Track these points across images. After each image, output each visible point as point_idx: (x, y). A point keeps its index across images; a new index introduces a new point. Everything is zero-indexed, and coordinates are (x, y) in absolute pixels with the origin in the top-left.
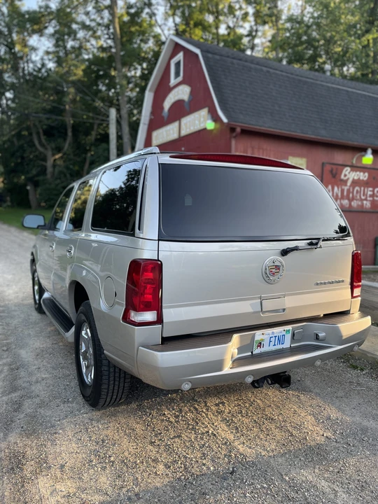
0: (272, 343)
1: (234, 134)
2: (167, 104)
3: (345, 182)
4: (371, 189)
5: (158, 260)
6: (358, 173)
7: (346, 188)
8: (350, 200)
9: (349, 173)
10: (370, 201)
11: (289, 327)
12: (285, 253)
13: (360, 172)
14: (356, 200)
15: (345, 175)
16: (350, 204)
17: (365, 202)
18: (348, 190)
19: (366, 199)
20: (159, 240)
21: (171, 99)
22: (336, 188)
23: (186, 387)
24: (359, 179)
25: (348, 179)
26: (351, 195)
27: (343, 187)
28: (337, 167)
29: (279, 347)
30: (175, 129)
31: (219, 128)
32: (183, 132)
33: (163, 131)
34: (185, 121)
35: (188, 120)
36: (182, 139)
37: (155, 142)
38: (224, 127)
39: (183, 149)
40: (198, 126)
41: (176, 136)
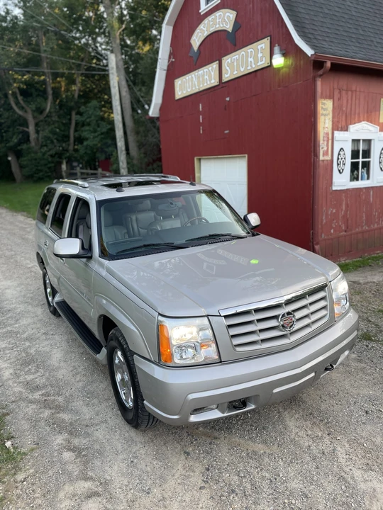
1: (321, 72)
2: (196, 40)
21: (202, 31)
30: (213, 73)
31: (292, 64)
32: (226, 76)
33: (192, 77)
34: (229, 60)
35: (235, 57)
36: (224, 85)
37: (180, 93)
38: (302, 62)
39: (228, 99)
40: (254, 66)
41: (214, 82)
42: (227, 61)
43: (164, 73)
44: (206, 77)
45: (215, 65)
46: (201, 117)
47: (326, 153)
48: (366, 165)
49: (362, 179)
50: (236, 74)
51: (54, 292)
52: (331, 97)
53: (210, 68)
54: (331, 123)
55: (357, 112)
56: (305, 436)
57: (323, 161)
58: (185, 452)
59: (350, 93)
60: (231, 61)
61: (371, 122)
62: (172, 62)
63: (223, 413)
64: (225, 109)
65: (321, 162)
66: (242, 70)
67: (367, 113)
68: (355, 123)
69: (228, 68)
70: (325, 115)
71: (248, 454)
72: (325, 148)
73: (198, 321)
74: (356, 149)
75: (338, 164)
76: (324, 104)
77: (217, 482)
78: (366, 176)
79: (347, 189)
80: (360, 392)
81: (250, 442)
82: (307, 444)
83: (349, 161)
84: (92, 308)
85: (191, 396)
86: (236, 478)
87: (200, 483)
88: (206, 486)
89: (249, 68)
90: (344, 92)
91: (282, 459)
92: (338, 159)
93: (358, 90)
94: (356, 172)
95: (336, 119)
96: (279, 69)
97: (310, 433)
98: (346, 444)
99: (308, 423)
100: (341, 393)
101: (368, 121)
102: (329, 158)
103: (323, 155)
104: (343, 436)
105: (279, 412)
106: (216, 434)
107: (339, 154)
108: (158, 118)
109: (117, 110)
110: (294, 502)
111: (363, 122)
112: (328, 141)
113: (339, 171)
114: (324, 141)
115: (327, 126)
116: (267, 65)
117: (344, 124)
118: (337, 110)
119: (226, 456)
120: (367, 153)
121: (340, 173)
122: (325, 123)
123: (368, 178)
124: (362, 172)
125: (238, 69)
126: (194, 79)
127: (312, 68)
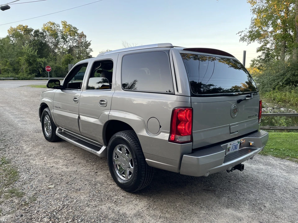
0: (233, 149)
5: (191, 107)
11: (239, 140)
12: (239, 101)
20: (191, 96)
23: (207, 175)
29: (235, 150)
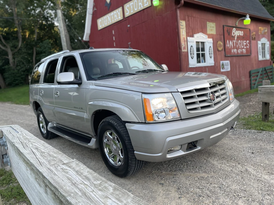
1: (179, 6)
3: (234, 37)
4: (245, 41)
6: (239, 31)
7: (235, 41)
8: (237, 49)
9: (235, 32)
10: (245, 48)
13: (240, 31)
14: (240, 49)
15: (234, 33)
16: (237, 51)
17: (243, 50)
18: (236, 42)
19: (243, 48)
22: (230, 42)
24: (240, 35)
25: (235, 35)
26: (237, 46)
27: (234, 41)
28: (230, 28)
30: (119, 14)
31: (163, 4)
32: (127, 14)
33: (107, 17)
34: (128, 6)
35: (131, 4)
36: (126, 19)
37: (100, 26)
38: (169, 2)
39: (129, 26)
40: (142, 7)
41: (120, 18)
42: (127, 6)
43: (91, 16)
44: (116, 16)
45: (120, 9)
46: (114, 37)
47: (184, 48)
48: (203, 55)
49: (202, 62)
50: (132, 12)
51: (47, 123)
52: (184, 20)
53: (117, 11)
54: (185, 33)
55: (197, 28)
56: (226, 166)
57: (184, 52)
58: (160, 184)
59: (193, 18)
60: (129, 6)
61: (203, 33)
62: (95, 10)
63: (185, 152)
64: (128, 31)
65: (183, 53)
66: (136, 10)
67: (201, 29)
68: (196, 33)
69: (127, 10)
70: (183, 28)
71: (199, 178)
72: (184, 46)
73: (166, 95)
74: (198, 47)
75: (191, 54)
76: (181, 23)
77: (188, 193)
78: (204, 61)
79: (196, 67)
80: (244, 146)
81: (196, 174)
82: (229, 170)
83: (195, 53)
84: (85, 112)
85: (169, 139)
86: (198, 190)
87: (178, 196)
88: (182, 196)
89: (140, 8)
90: (190, 18)
91: (220, 178)
92: (191, 51)
93: (196, 17)
94: (199, 59)
95: (187, 31)
96: (156, 7)
97: (228, 165)
98: (251, 166)
99: (224, 161)
100: (234, 148)
101: (202, 32)
102: (186, 51)
103: (183, 49)
104: (247, 163)
105: (205, 159)
106: (175, 173)
107: (191, 49)
108: (88, 42)
109: (63, 40)
110: (239, 194)
111: (200, 33)
112: (185, 42)
113: (192, 57)
114: (183, 41)
115: (184, 34)
116: (149, 6)
117: (191, 34)
118: (188, 26)
119: (186, 182)
120: (203, 50)
121: (192, 58)
122: (183, 32)
123: (205, 62)
124: (202, 59)
125: (133, 9)
126: (109, 18)
127: (174, 4)
